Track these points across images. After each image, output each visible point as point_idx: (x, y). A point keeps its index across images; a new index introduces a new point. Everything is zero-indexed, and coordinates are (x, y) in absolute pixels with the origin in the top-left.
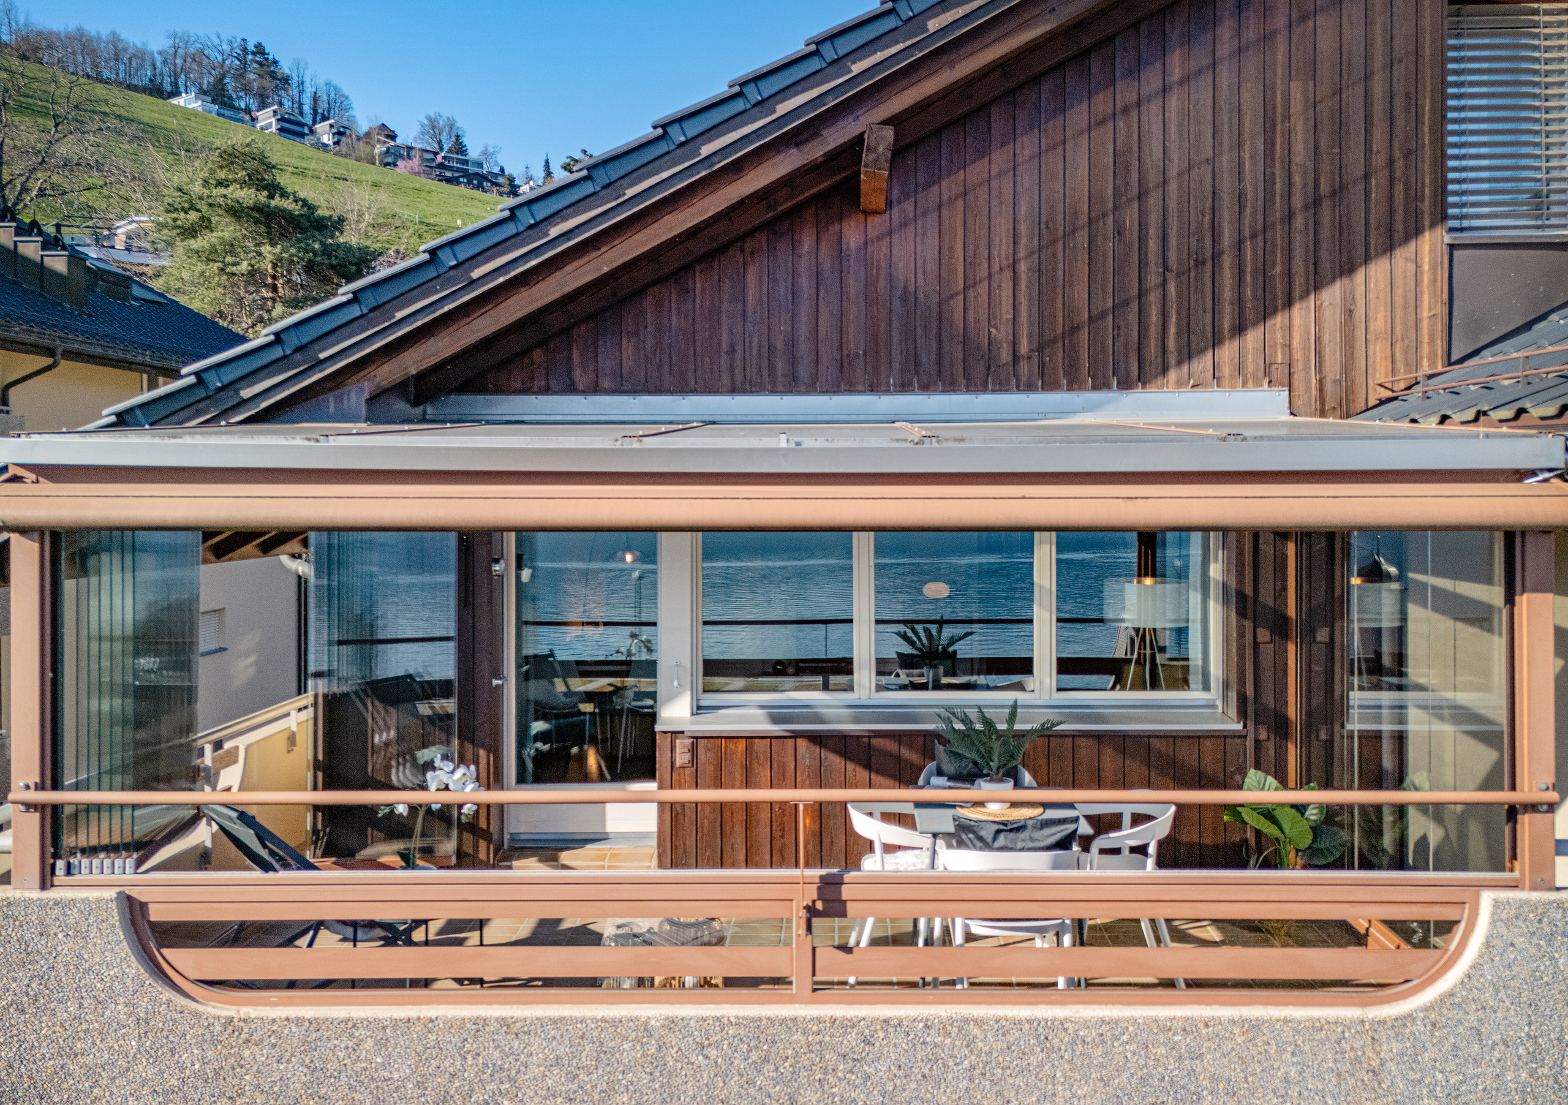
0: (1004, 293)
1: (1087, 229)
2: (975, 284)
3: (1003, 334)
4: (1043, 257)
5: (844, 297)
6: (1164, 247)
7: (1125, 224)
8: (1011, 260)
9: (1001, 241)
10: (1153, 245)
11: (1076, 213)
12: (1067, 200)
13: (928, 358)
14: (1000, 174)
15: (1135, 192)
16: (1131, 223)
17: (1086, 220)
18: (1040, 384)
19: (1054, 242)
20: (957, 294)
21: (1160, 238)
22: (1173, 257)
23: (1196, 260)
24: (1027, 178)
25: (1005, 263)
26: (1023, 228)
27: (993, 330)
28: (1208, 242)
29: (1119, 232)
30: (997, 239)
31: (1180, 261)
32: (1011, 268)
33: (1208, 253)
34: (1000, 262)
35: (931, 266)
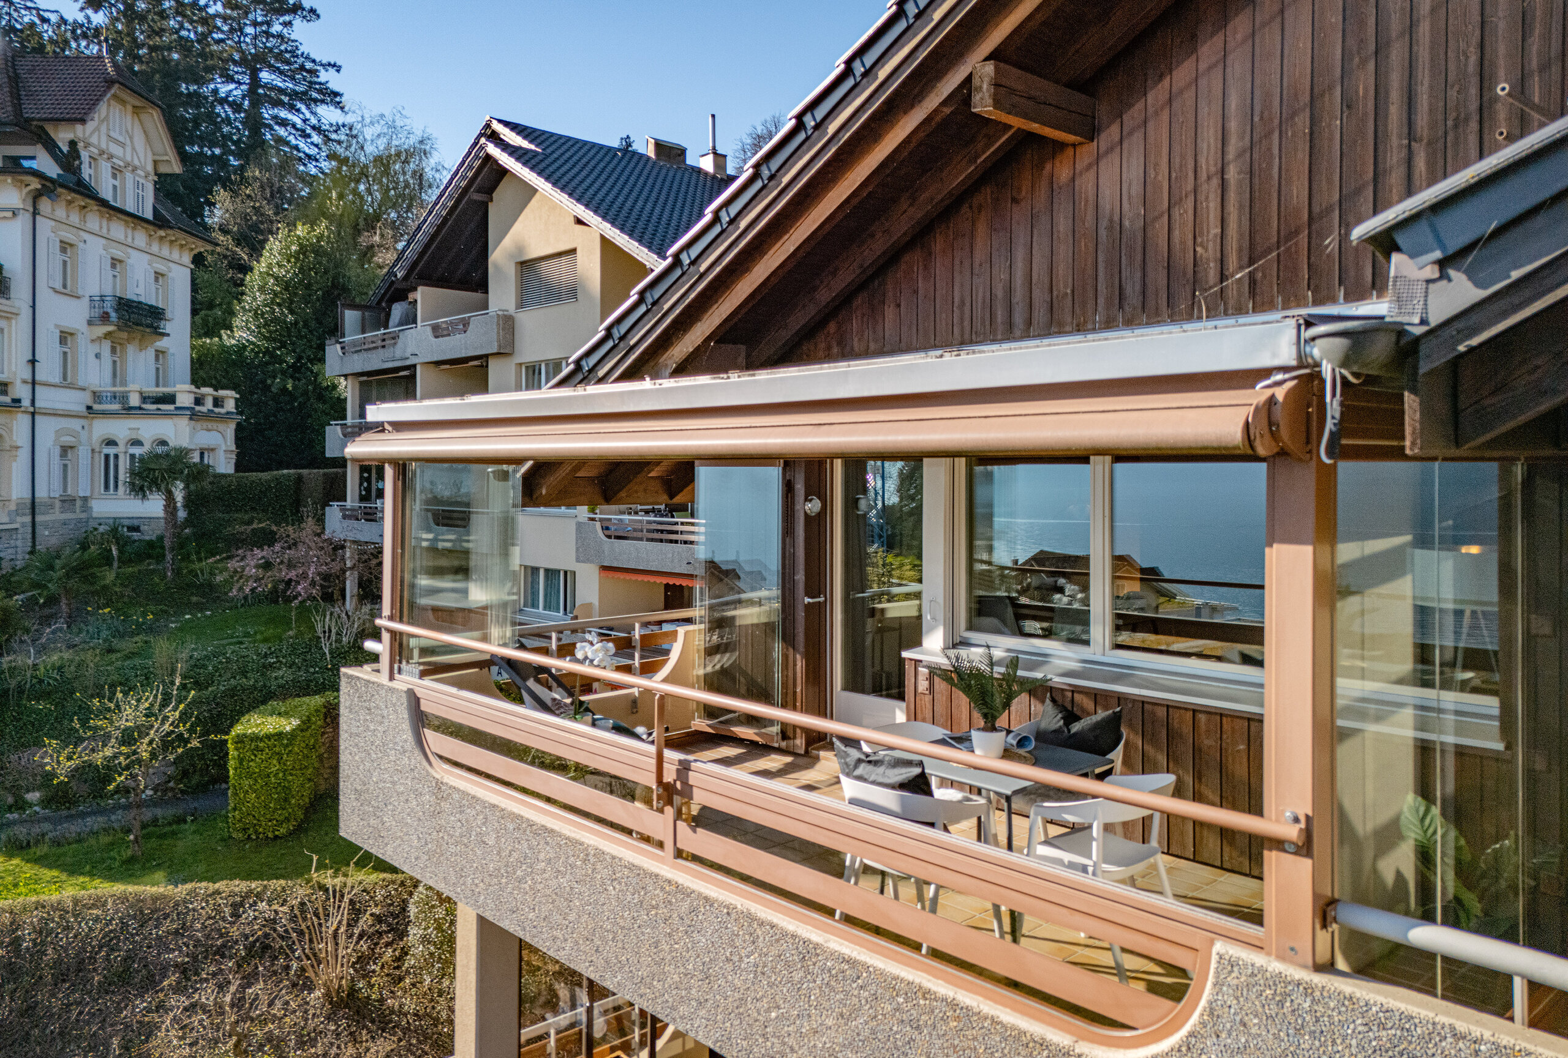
0: (1212, 205)
1: (1308, 110)
2: (1181, 199)
3: (1209, 252)
4: (1256, 156)
5: (1055, 237)
6: (1410, 108)
7: (1357, 92)
8: (1220, 165)
9: (1209, 146)
10: (1395, 112)
11: (1296, 95)
12: (1285, 80)
13: (1132, 290)
14: (1210, 68)
15: (1372, 47)
16: (1366, 89)
17: (1307, 99)
18: (1251, 305)
19: (1268, 135)
20: (1161, 215)
21: (1405, 99)
22: (1422, 121)
23: (1456, 119)
24: (1238, 66)
25: (1213, 169)
26: (1233, 125)
27: (1198, 249)
28: (1474, 91)
29: (1348, 104)
30: (1205, 146)
31: (1433, 125)
32: (1219, 176)
33: (1474, 106)
34: (1208, 169)
35: (1136, 189)
